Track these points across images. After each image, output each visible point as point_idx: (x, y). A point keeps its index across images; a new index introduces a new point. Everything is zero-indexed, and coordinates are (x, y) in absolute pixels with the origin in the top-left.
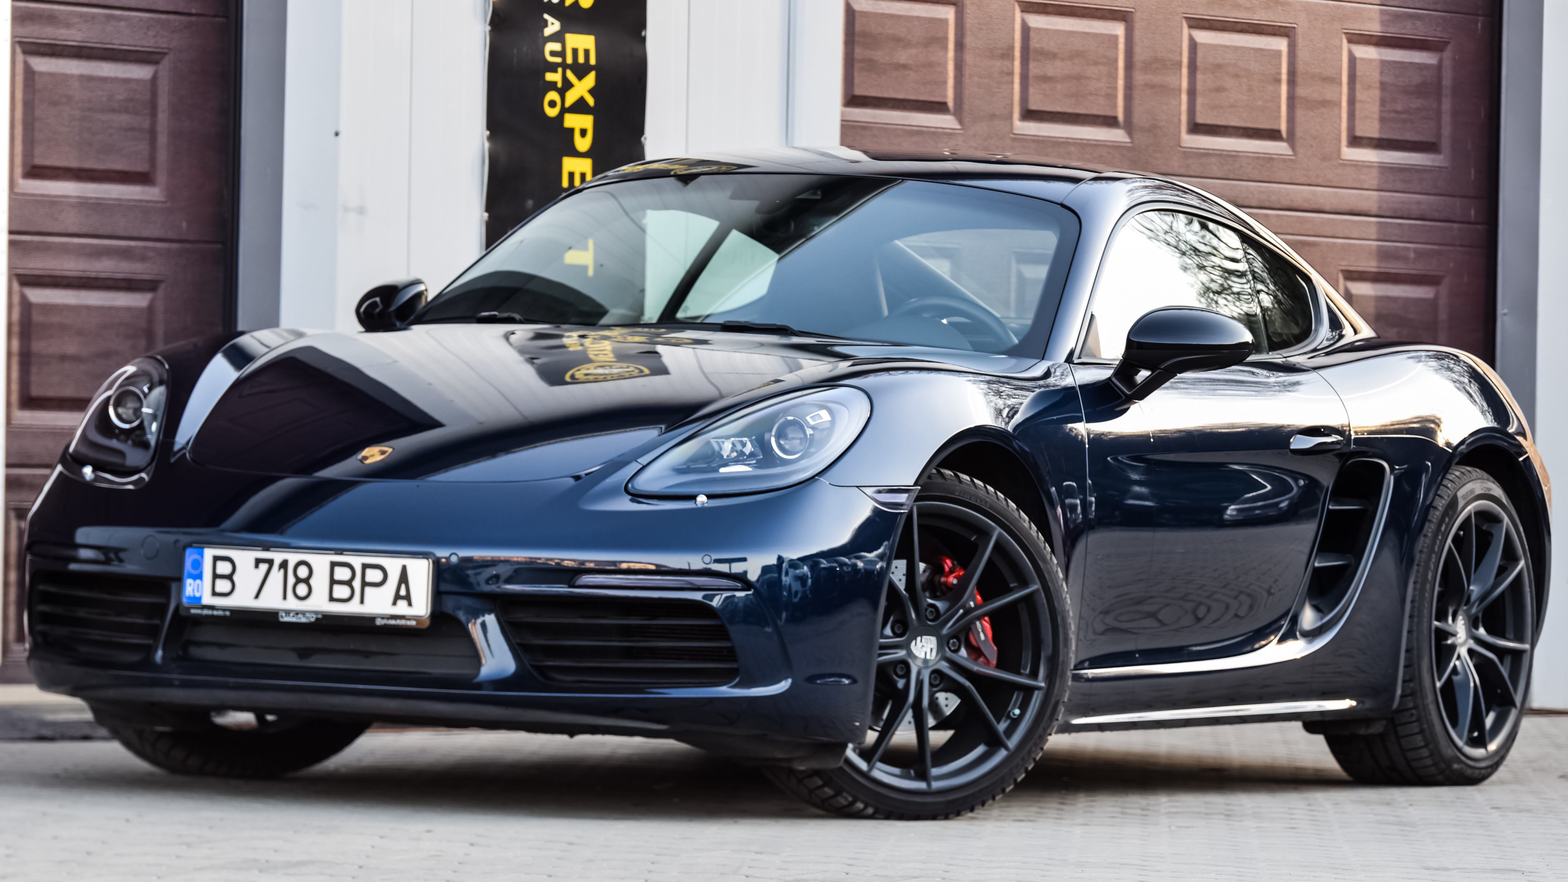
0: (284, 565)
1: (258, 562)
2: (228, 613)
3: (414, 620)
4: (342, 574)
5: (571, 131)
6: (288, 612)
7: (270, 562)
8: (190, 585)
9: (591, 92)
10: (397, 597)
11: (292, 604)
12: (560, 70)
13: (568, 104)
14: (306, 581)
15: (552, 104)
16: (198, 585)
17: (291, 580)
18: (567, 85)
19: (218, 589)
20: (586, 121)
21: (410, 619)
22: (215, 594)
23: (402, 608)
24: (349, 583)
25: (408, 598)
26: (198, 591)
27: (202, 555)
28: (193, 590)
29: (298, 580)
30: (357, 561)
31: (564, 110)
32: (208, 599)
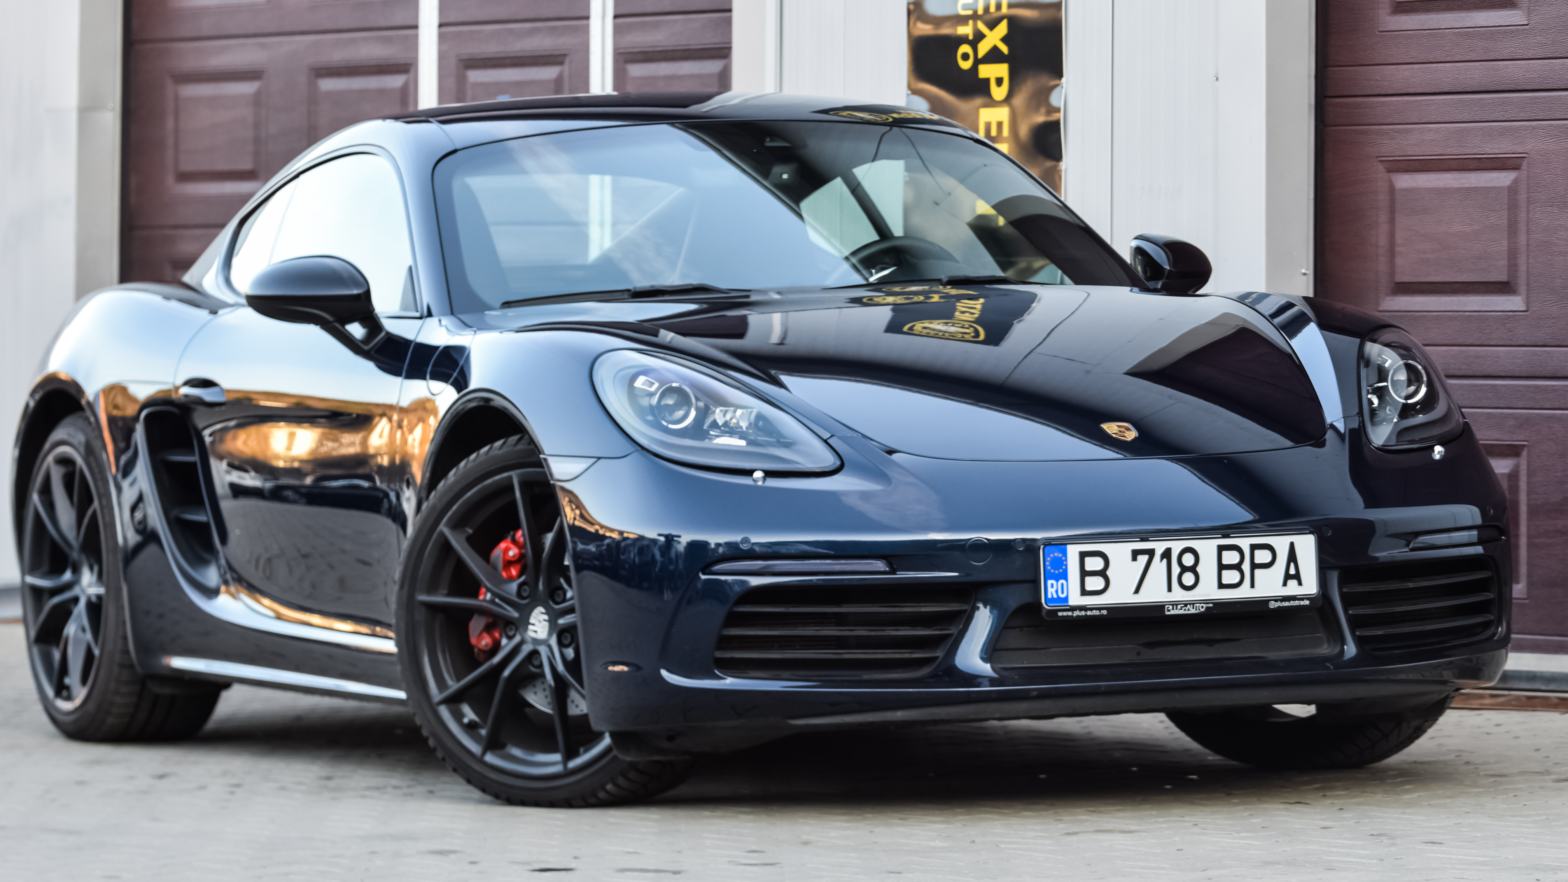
0: (1167, 554)
1: (1135, 554)
2: (1105, 612)
3: (1307, 599)
4: (1230, 558)
5: (987, 81)
6: (1175, 604)
7: (1151, 553)
8: (1052, 586)
9: (1004, 40)
10: (1288, 577)
11: (1178, 594)
12: (971, 22)
13: (981, 55)
14: (1193, 569)
15: (965, 57)
16: (1062, 585)
17: (1176, 570)
18: (979, 36)
19: (1089, 587)
20: (1001, 70)
21: (1302, 599)
22: (1084, 592)
23: (1293, 588)
24: (1238, 567)
25: (1297, 577)
26: (1063, 593)
27: (1065, 553)
28: (1057, 592)
29: (1184, 569)
30: (1245, 543)
31: (977, 62)
32: (1075, 599)
